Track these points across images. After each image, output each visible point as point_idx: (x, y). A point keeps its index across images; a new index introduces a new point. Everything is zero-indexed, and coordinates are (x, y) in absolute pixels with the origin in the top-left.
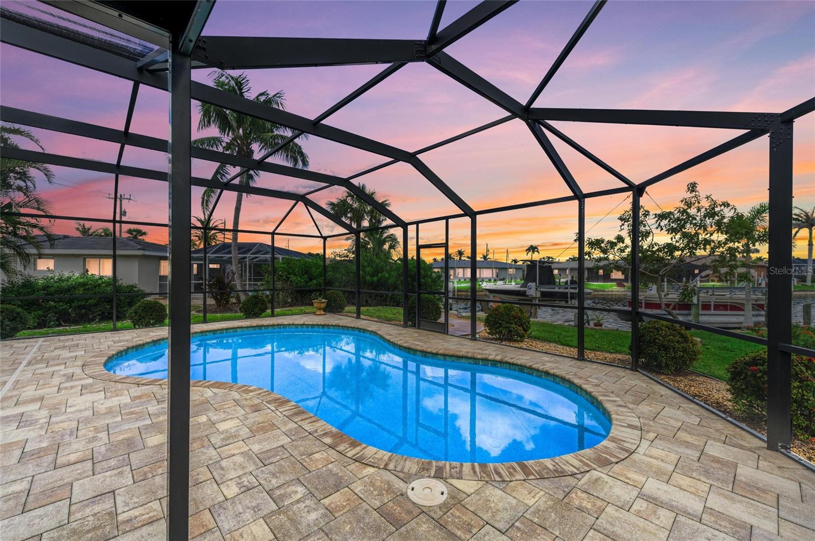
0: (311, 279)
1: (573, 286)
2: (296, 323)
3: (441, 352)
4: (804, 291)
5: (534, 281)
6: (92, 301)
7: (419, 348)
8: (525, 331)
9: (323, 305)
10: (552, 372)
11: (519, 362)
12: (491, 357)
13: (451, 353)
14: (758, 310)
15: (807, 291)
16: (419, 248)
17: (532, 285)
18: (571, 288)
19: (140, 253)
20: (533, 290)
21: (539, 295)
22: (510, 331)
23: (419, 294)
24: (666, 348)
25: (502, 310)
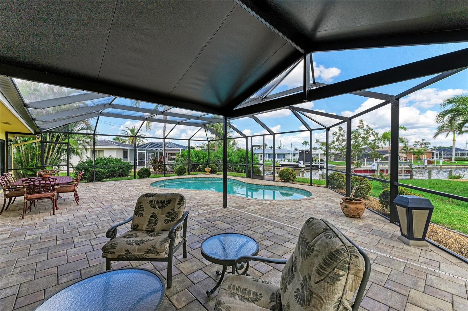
0: (199, 160)
1: (321, 163)
2: (202, 177)
3: (263, 184)
4: (450, 165)
5: (303, 160)
6: (116, 168)
7: (255, 183)
8: (294, 178)
9: (210, 170)
10: (300, 188)
11: (290, 186)
12: (280, 185)
13: (266, 184)
14: (407, 173)
15: (452, 165)
16: (252, 146)
17: (302, 162)
18: (320, 163)
19: (118, 147)
20: (301, 164)
21: (304, 167)
22: (288, 178)
23: (252, 165)
24: (337, 180)
25: (285, 170)
